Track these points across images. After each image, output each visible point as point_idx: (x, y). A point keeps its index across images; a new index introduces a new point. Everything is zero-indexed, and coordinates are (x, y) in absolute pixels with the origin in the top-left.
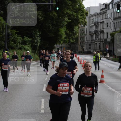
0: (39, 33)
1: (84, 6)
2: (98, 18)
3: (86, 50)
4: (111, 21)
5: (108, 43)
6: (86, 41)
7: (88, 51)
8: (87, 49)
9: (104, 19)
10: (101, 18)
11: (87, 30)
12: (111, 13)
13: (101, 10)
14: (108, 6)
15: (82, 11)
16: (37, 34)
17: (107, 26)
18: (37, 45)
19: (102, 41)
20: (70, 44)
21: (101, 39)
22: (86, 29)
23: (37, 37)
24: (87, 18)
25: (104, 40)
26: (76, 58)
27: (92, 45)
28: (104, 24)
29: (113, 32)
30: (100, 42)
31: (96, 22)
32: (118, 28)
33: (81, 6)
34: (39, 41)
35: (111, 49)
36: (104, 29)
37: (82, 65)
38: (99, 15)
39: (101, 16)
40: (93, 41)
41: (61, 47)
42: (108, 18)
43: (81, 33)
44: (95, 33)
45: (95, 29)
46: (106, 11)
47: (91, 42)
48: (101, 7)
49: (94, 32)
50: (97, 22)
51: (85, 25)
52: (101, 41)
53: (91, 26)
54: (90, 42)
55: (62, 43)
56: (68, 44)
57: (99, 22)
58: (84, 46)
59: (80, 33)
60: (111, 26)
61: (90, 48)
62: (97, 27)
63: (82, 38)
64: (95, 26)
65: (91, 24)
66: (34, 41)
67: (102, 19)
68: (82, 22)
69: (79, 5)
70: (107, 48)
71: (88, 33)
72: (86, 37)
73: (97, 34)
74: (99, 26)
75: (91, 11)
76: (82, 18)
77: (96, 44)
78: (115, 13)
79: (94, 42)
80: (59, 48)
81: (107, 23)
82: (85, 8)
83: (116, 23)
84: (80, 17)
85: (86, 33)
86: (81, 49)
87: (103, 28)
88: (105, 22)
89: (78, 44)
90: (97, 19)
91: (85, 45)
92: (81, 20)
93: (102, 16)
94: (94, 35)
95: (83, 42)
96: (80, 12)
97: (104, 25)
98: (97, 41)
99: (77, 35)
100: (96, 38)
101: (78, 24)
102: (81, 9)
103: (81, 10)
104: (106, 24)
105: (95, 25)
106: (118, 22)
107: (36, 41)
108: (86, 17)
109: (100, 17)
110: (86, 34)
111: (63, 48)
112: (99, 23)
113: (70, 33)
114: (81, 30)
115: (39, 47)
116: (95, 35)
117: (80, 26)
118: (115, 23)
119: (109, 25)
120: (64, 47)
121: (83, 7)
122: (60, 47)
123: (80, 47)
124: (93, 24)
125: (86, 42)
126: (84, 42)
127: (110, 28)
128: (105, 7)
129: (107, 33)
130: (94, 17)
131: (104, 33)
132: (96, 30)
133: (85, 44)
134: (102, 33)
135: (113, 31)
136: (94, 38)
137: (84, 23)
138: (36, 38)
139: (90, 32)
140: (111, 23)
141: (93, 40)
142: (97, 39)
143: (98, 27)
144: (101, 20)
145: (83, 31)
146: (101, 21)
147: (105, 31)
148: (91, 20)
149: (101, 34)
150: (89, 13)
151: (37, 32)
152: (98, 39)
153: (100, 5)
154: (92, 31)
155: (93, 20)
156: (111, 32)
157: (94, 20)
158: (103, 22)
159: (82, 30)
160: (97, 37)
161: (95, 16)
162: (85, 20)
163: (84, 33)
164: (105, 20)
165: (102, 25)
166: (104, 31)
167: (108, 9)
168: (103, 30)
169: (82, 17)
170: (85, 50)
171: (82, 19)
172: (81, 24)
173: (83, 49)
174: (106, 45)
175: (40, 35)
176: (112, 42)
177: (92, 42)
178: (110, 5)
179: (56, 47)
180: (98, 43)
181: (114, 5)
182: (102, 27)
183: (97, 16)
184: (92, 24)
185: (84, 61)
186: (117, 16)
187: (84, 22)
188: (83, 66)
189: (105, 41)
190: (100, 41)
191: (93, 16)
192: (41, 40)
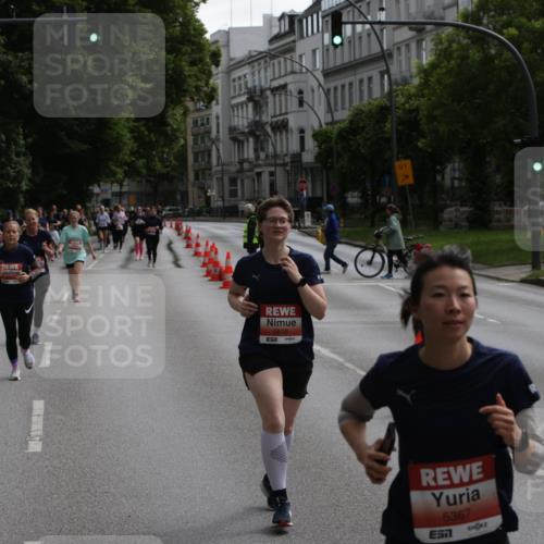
0: (25, 139)
1: (202, 25)
2: (263, 71)
3: (220, 203)
4: (315, 84)
5: (305, 169)
6: (218, 165)
7: (227, 204)
8: (223, 198)
9: (286, 75)
10: (274, 74)
11: (220, 121)
12: (314, 51)
13: (271, 41)
14: (301, 22)
15: (194, 47)
16: (16, 144)
17: (301, 103)
18: (19, 188)
19: (280, 165)
20: (152, 179)
21: (276, 156)
22: (218, 117)
23: (18, 155)
24: (220, 75)
25: (288, 159)
26: (179, 234)
27: (242, 181)
28: (286, 95)
29: (324, 126)
30: (272, 169)
31: (255, 87)
32: (343, 109)
33: (191, 28)
34: (27, 172)
35: (319, 194)
36: (286, 113)
37: (202, 259)
38: (268, 59)
39: (274, 65)
40: (246, 166)
41: (120, 195)
42: (301, 72)
43: (195, 136)
44: (252, 133)
45: (251, 116)
46: (294, 41)
47: (238, 167)
48: (271, 27)
49: (246, 130)
50: (258, 88)
51: (209, 103)
52: (279, 162)
53: (237, 105)
54: (233, 169)
55: (120, 176)
56: (147, 181)
57: (266, 89)
58: (209, 187)
59: (193, 135)
60: (313, 102)
61: (233, 194)
62: (261, 107)
63: (200, 155)
64: (250, 105)
65: (234, 97)
66: (4, 172)
67: (277, 76)
68: (198, 88)
69: (181, 24)
70: (302, 190)
71: (224, 135)
72: (218, 150)
73: (262, 138)
74: (267, 104)
75: (231, 44)
76: (199, 75)
77: (259, 174)
78: (328, 50)
79: (251, 170)
80: (109, 196)
81: (301, 92)
82: (206, 32)
83: (336, 88)
84: (187, 70)
85: (218, 132)
86: (200, 197)
87: (283, 111)
88: (290, 87)
89: (187, 180)
90: (256, 77)
91: (215, 183)
92: (192, 82)
93: (279, 63)
94: (248, 141)
95: (204, 170)
96: (189, 50)
97: (289, 97)
98: (260, 162)
99: (182, 141)
100: (256, 150)
101: (183, 99)
102: (193, 39)
103: (193, 43)
104: (295, 93)
105: (250, 99)
106: (343, 86)
107: (12, 172)
108: (213, 67)
109: (270, 70)
110: (218, 139)
111: (125, 196)
112: (268, 93)
113: (152, 135)
114: (195, 122)
115: (24, 197)
116: (251, 140)
117: (190, 105)
118: (332, 91)
119: (307, 97)
120: (129, 193)
121: (201, 31)
122: (114, 194)
123: (196, 190)
124: (244, 98)
125: (220, 168)
126: (210, 169)
127: (310, 109)
128: (287, 28)
129: (302, 131)
130: (246, 70)
131: (287, 131)
132: (257, 118)
133: (214, 179)
134: (281, 133)
135: (323, 122)
136: (249, 151)
137: (205, 92)
138: (15, 159)
139: (232, 130)
140: (313, 91)
141: (247, 160)
142: (262, 155)
143: (264, 109)
144: (274, 79)
145: (202, 125)
146: (275, 84)
147: (292, 124)
148: (234, 80)
149: (275, 135)
150: (223, 52)
151: (18, 134)
152: (267, 156)
153: (268, 19)
154: (240, 123)
155: (242, 82)
156: (316, 127)
157: (246, 83)
158: (284, 87)
159: (199, 122)
160: (262, 149)
161: (249, 63)
162: (211, 81)
163: (208, 132)
164: (289, 79)
165: (280, 101)
166: (287, 123)
167: (302, 37)
168: (283, 121)
169: (196, 68)
170: (217, 203)
171: (196, 76)
172: (196, 98)
173: (208, 199)
174: (300, 179)
175: (29, 147)
176: (319, 165)
177: (241, 171)
178: (310, 19)
179: (98, 195)
180: (266, 171)
181: (323, 18)
182: (281, 109)
183: (259, 64)
184: (239, 95)
185: (207, 244)
186: (339, 63)
187: (205, 89)
188: (204, 265)
189: (292, 162)
190: (273, 161)
191: (240, 64)
192: (33, 166)
